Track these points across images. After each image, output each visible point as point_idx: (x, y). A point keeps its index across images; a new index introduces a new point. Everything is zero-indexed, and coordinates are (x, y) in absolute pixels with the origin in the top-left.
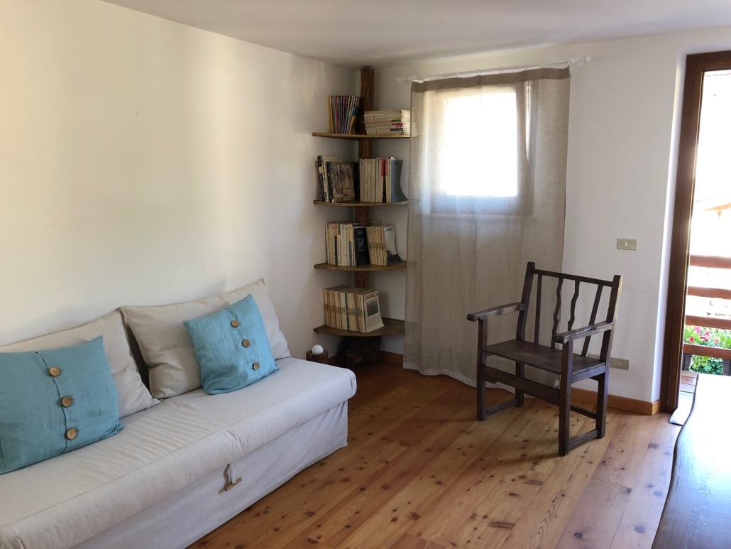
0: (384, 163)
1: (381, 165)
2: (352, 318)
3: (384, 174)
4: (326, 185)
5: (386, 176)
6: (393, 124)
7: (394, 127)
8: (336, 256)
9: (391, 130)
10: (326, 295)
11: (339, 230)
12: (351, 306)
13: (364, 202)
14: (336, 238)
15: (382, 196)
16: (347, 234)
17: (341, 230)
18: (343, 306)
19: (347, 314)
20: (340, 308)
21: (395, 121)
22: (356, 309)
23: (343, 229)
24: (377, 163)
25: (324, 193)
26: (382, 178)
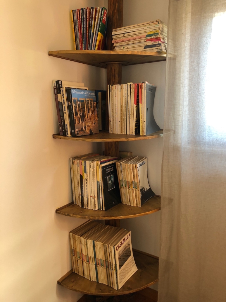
0: (138, 89)
1: (133, 90)
2: (102, 270)
3: (138, 103)
4: (66, 116)
5: (140, 104)
6: (148, 40)
7: (150, 43)
8: (82, 197)
9: (146, 47)
10: (72, 238)
11: (85, 167)
12: (100, 255)
14: (81, 176)
15: (134, 128)
16: (94, 173)
17: (88, 168)
18: (91, 254)
19: (96, 265)
20: (87, 256)
21: (151, 35)
22: (106, 260)
23: (90, 166)
24: (129, 90)
25: (64, 126)
26: (135, 106)
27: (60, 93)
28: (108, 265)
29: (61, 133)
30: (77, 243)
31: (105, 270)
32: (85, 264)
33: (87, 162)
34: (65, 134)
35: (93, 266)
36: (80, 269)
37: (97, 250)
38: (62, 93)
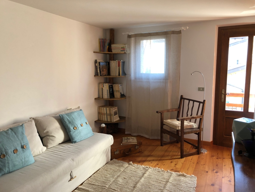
1: (118, 63)
8: (102, 95)
9: (121, 51)
10: (99, 109)
13: (112, 76)
14: (102, 88)
15: (118, 74)
20: (104, 113)
21: (122, 48)
22: (110, 113)
23: (105, 85)
24: (116, 62)
25: (98, 73)
26: (118, 67)
28: (110, 115)
29: (97, 75)
30: (101, 110)
31: (110, 117)
32: (103, 116)
34: (98, 75)
35: (106, 116)
36: (102, 118)
38: (97, 63)
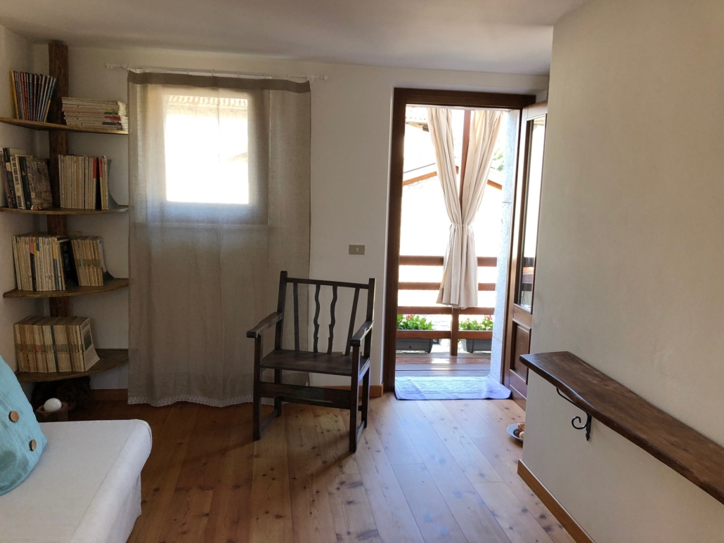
0: (98, 163)
1: (92, 164)
2: (64, 357)
3: (98, 176)
4: (19, 186)
5: (101, 178)
6: (106, 117)
7: (109, 121)
8: (34, 279)
9: (104, 123)
10: (18, 331)
11: (38, 245)
12: (61, 340)
13: (66, 209)
14: (32, 256)
15: (94, 202)
16: (49, 250)
17: (41, 245)
18: (49, 341)
19: (55, 353)
20: (44, 346)
21: (111, 113)
22: (69, 344)
23: (44, 243)
24: (87, 163)
25: (14, 197)
26: (95, 179)
27: (9, 161)
28: (71, 348)
29: (10, 206)
31: (68, 355)
32: (39, 356)
33: (40, 239)
34: (16, 206)
35: (51, 356)
37: (56, 336)
38: (12, 162)
